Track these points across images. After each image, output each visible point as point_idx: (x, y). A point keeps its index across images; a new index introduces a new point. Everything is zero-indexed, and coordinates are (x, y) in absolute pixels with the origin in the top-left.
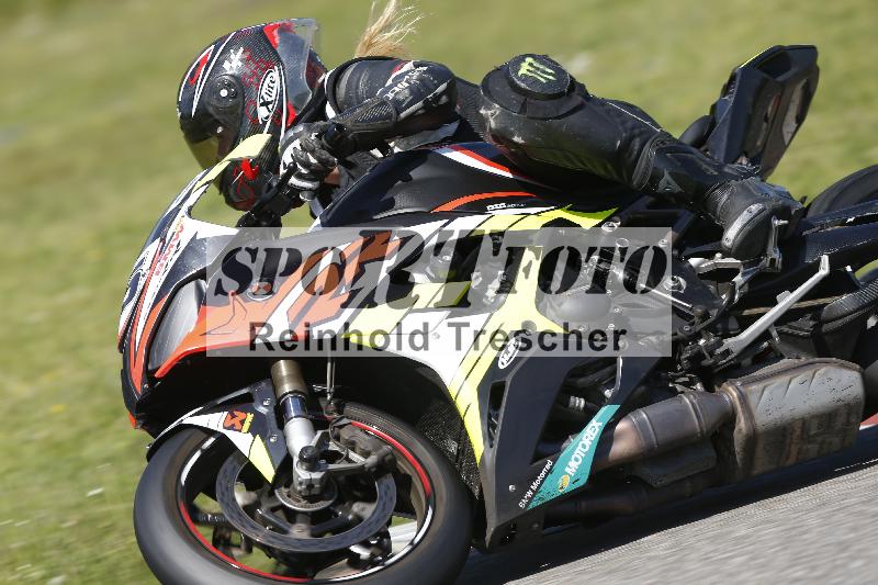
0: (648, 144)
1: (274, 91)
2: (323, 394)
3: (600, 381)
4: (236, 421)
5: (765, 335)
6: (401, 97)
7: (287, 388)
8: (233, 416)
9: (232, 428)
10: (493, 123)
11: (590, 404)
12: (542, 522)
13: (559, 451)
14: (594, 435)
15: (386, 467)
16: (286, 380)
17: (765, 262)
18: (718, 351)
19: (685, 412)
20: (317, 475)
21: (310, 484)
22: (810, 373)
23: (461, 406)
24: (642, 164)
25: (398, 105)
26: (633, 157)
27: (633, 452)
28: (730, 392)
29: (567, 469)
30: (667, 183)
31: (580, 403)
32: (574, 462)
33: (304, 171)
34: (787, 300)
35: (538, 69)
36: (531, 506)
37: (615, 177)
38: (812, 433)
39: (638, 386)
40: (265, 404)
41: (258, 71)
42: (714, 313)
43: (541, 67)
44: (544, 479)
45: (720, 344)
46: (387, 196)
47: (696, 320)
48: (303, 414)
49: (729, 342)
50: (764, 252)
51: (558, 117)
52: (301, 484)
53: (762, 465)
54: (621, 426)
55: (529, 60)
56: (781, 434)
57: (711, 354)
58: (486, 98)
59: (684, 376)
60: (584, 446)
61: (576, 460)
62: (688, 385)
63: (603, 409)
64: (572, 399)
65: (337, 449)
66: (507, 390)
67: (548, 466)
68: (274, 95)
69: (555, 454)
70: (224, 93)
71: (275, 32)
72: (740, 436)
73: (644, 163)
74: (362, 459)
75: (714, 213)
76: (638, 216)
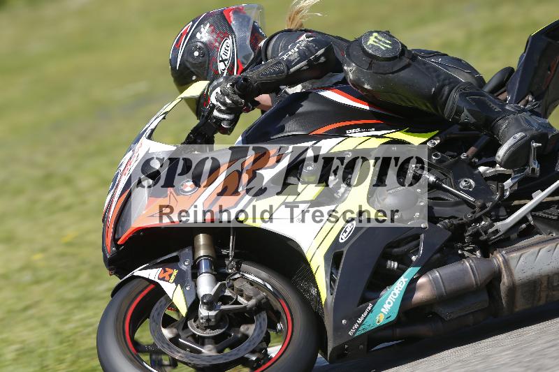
0: (454, 91)
1: (229, 52)
2: (227, 256)
3: (408, 251)
4: (166, 275)
5: (524, 219)
6: (292, 58)
7: (202, 253)
8: (165, 271)
9: (163, 279)
10: (351, 76)
11: (401, 266)
12: (366, 343)
13: (378, 297)
14: (402, 287)
15: (262, 306)
16: (202, 247)
17: (528, 170)
18: (491, 230)
19: (465, 271)
20: (213, 313)
21: (208, 319)
22: (554, 245)
23: (313, 266)
24: (450, 103)
25: (289, 64)
26: (444, 98)
27: (428, 298)
28: (498, 258)
29: (382, 310)
30: (466, 116)
31: (395, 265)
32: (388, 304)
33: (223, 108)
34: (539, 196)
35: (380, 41)
36: (357, 334)
37: (433, 110)
38: (555, 284)
39: (435, 253)
40: (186, 264)
41: (219, 39)
42: (489, 204)
43: (383, 39)
44: (367, 316)
45: (491, 226)
46: (281, 124)
47: (477, 209)
48: (209, 271)
49: (498, 225)
50: (527, 164)
51: (393, 73)
52: (202, 318)
53: (521, 305)
54: (422, 280)
55: (375, 34)
56: (533, 285)
57: (486, 233)
58: (348, 59)
59: (468, 246)
60: (395, 294)
61: (389, 303)
62: (472, 251)
63: (410, 270)
64: (389, 262)
65: (230, 294)
66: (344, 256)
67: (369, 308)
68: (228, 55)
69: (374, 299)
70: (196, 54)
71: (231, 13)
72: (504, 286)
73: (451, 102)
74: (246, 302)
75: (498, 135)
76: (453, 136)
